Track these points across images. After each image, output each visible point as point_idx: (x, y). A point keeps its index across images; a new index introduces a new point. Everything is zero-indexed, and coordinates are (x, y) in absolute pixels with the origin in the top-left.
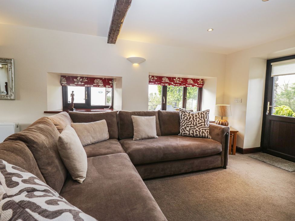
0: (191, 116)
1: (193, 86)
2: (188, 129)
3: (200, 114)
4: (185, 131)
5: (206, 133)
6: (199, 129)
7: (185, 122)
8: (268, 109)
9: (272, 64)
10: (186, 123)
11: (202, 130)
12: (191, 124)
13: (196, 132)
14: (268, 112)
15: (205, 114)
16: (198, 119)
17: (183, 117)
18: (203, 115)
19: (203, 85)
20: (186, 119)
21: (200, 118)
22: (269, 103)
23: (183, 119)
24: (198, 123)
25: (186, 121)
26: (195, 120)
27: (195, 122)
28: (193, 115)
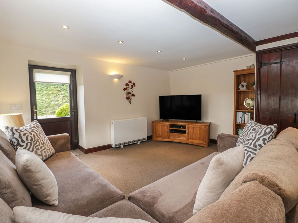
0: (33, 133)
12: (39, 145)
13: (48, 152)
20: (32, 140)
23: (26, 142)
25: (32, 142)
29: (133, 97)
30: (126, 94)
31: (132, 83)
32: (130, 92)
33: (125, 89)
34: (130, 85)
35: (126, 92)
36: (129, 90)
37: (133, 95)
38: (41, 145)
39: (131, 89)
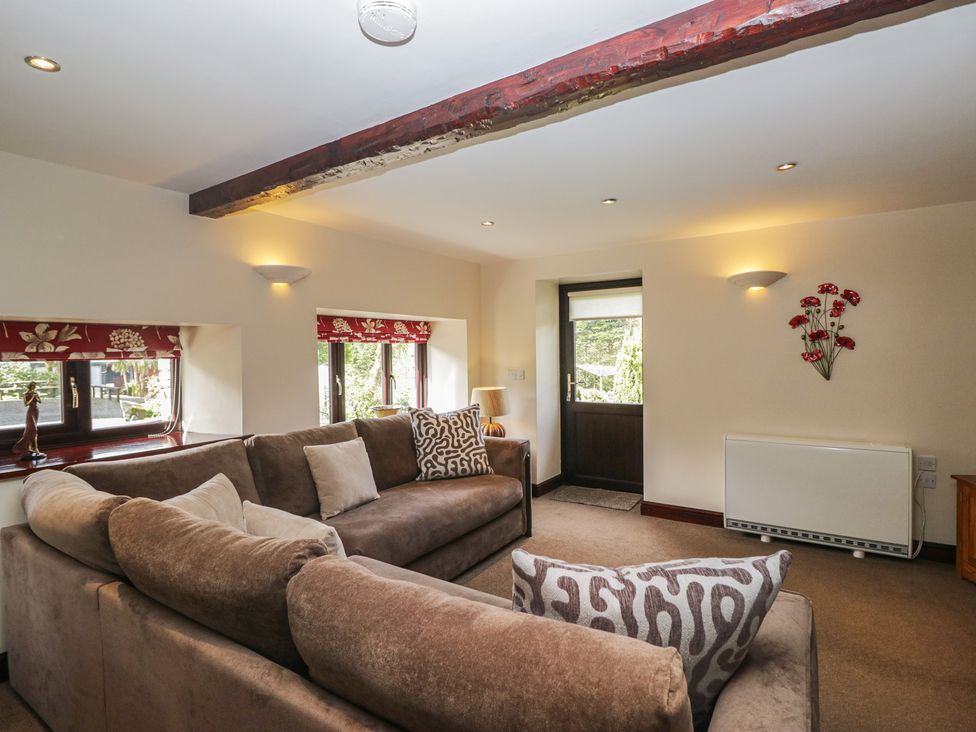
0: (443, 424)
1: (407, 339)
2: (441, 459)
3: (462, 417)
4: (434, 467)
5: (482, 461)
6: (467, 455)
7: (433, 444)
8: (569, 389)
9: (569, 294)
10: (433, 447)
11: (474, 455)
12: (447, 447)
13: (462, 465)
14: (569, 396)
15: (472, 415)
16: (461, 431)
17: (423, 430)
18: (468, 419)
19: (428, 336)
20: (434, 436)
21: (465, 426)
22: (569, 376)
23: (425, 436)
24: (462, 440)
26: (455, 434)
27: (456, 439)
28: (446, 422)
29: (845, 350)
30: (804, 338)
31: (841, 292)
32: (829, 328)
33: (797, 322)
34: (827, 301)
35: (800, 331)
36: (824, 322)
37: (847, 343)
38: (450, 448)
39: (836, 320)
